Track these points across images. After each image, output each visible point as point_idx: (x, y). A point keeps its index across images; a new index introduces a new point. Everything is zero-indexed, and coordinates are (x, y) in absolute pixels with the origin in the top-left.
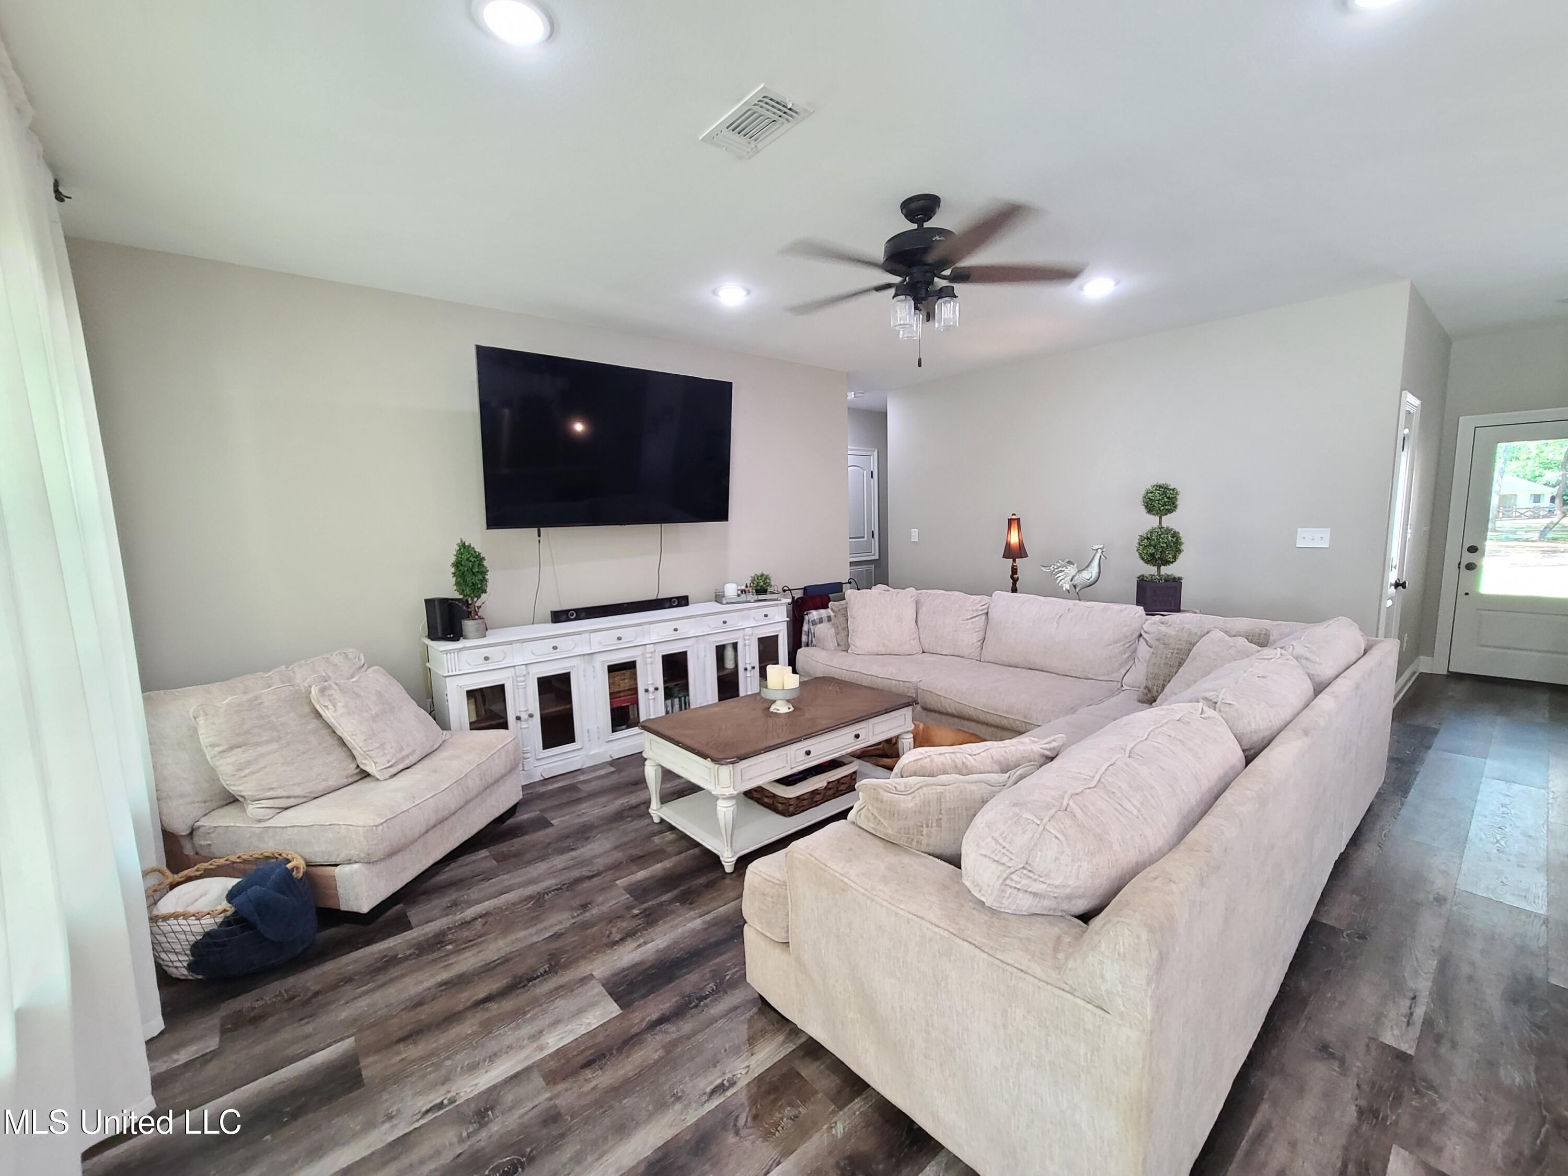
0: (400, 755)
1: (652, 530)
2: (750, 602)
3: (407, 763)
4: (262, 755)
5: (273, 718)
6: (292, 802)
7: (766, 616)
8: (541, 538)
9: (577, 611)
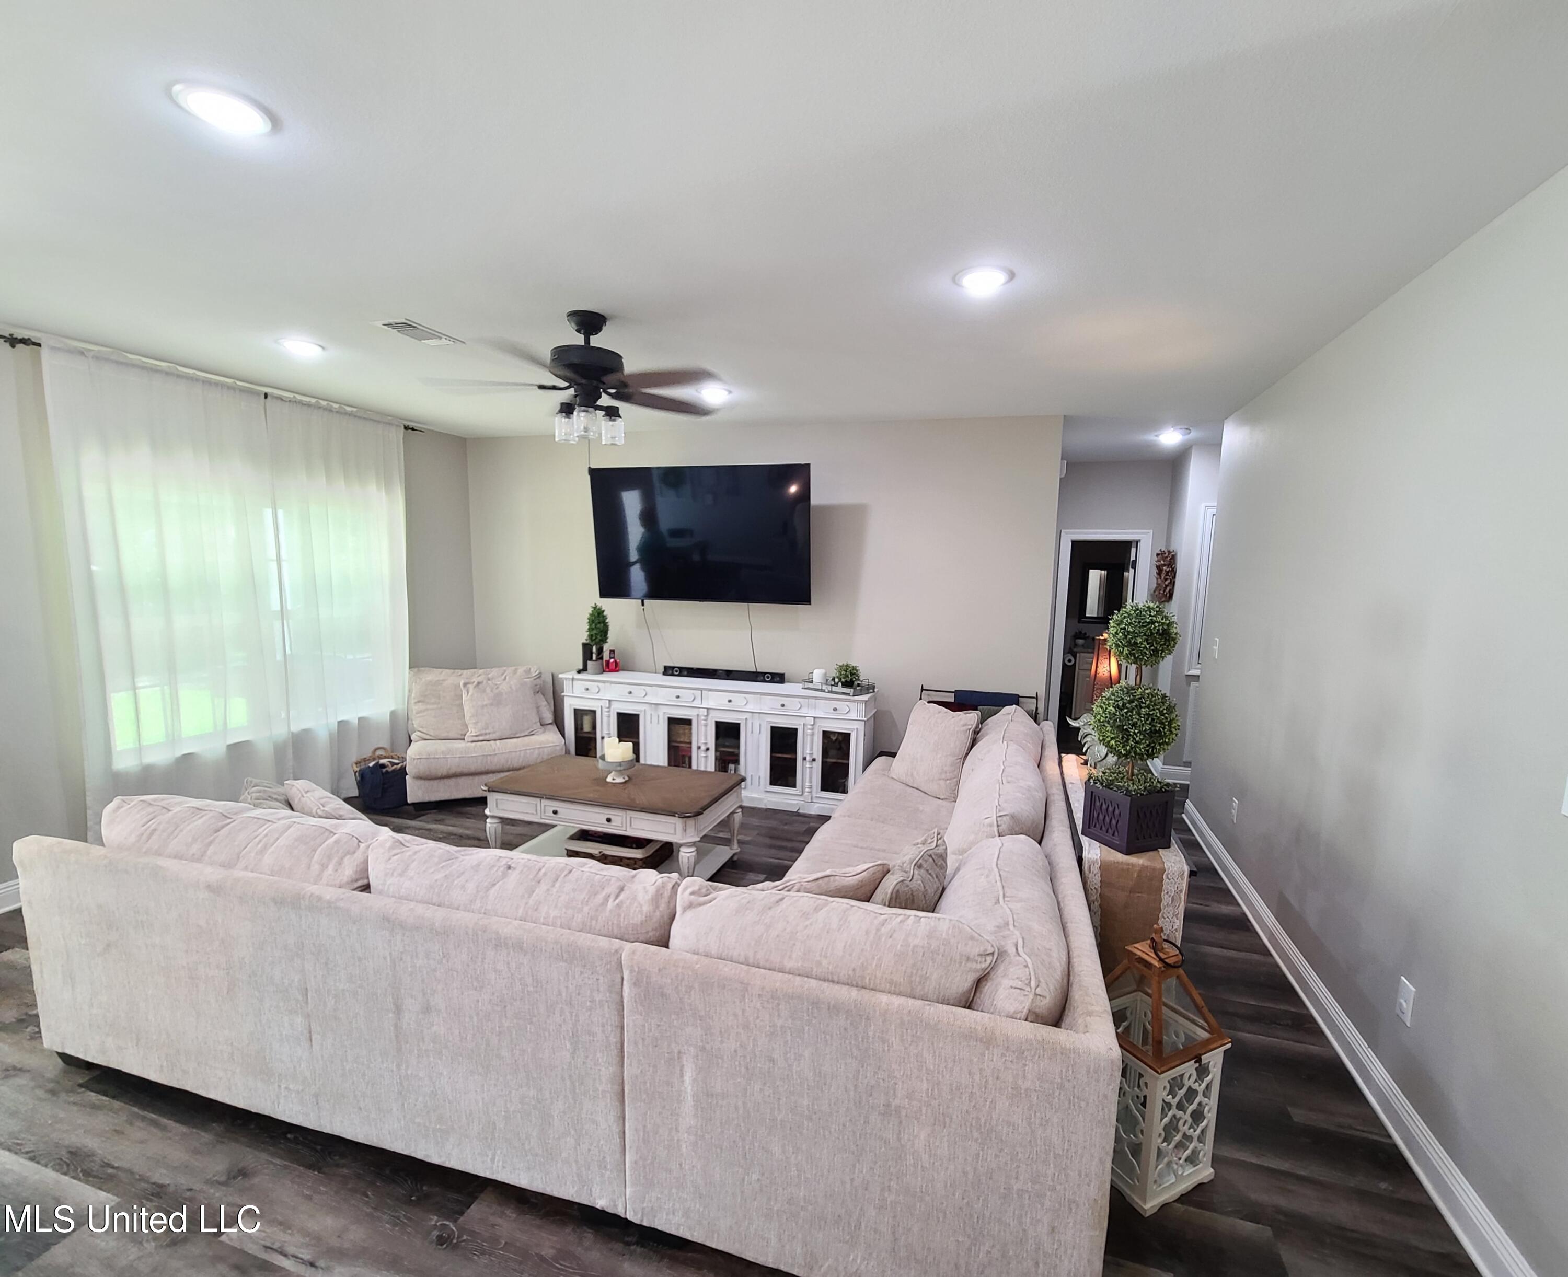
0: (483, 732)
1: (744, 605)
2: (824, 691)
3: (487, 737)
4: (427, 710)
5: (441, 693)
6: (428, 737)
7: (835, 709)
8: (645, 607)
9: (681, 669)
